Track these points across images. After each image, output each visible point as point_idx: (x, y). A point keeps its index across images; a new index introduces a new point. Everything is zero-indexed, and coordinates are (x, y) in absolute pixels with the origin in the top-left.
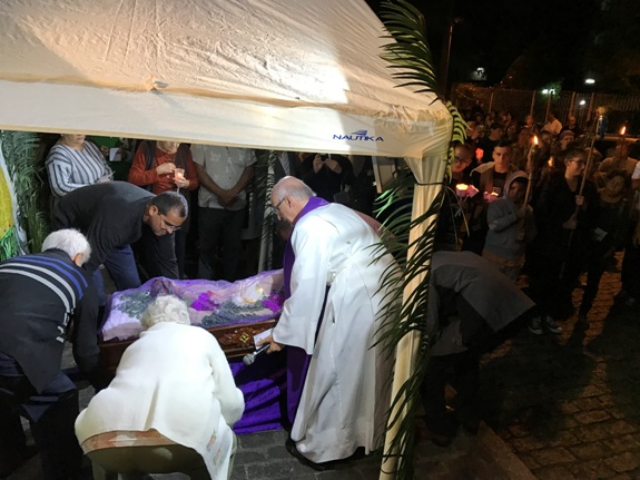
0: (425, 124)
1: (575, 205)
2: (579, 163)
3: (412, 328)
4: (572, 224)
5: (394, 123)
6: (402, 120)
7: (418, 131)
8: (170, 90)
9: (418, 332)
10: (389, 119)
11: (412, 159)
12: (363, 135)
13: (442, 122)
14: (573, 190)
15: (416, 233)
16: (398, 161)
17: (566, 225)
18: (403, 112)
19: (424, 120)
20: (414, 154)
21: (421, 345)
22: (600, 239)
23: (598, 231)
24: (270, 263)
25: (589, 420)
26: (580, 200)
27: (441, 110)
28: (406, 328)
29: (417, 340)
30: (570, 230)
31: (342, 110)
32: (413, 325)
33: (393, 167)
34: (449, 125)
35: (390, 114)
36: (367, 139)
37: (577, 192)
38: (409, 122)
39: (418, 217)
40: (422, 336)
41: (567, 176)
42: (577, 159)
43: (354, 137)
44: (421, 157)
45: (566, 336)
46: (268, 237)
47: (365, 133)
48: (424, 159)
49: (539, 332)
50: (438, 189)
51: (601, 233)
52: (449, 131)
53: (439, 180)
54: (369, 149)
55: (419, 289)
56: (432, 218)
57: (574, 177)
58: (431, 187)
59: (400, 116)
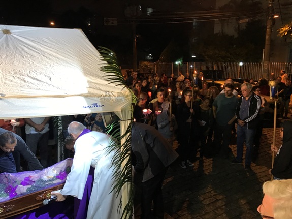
0: (121, 98)
1: (190, 112)
2: (190, 96)
3: (126, 181)
4: (190, 120)
5: (108, 99)
6: (111, 97)
7: (118, 101)
8: (7, 97)
9: (129, 183)
10: (106, 98)
11: (117, 112)
12: (95, 105)
13: (128, 96)
14: (189, 107)
15: (123, 141)
16: (112, 113)
17: (188, 121)
18: (111, 94)
19: (120, 96)
20: (118, 110)
21: (131, 187)
22: (204, 125)
23: (203, 122)
24: (63, 156)
25: (208, 202)
26: (192, 111)
27: (126, 91)
28: (124, 182)
29: (129, 186)
30: (189, 123)
31: (86, 96)
32: (127, 180)
33: (110, 116)
34: (130, 97)
35: (106, 95)
36: (97, 106)
37: (190, 108)
38: (114, 97)
39: (123, 134)
40: (131, 184)
41: (186, 101)
42: (189, 94)
43: (92, 106)
44: (121, 111)
45: (196, 167)
46: (61, 144)
47: (96, 104)
48: (122, 111)
49: (185, 167)
50: (129, 122)
51: (204, 123)
52: (130, 99)
53: (130, 118)
54: (99, 110)
55: (127, 164)
56: (129, 134)
57: (189, 101)
58: (127, 122)
59: (110, 96)
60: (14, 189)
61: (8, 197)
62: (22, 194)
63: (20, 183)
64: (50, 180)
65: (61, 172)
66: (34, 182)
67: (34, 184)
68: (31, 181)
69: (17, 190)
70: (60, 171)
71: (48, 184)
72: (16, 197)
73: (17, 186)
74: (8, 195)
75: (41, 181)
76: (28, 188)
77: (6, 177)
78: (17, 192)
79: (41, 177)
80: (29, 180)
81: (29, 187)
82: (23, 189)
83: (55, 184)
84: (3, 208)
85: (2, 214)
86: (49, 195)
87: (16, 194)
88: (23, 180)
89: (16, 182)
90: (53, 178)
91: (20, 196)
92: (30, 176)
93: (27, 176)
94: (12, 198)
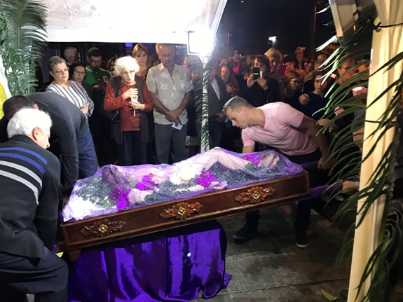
33: (355, 7)
58: (397, 28)
60: (125, 195)
61: (115, 207)
62: (137, 204)
63: (134, 185)
64: (184, 185)
65: (203, 172)
66: (157, 185)
67: (158, 190)
68: (153, 184)
69: (130, 196)
70: (201, 170)
71: (180, 190)
72: (127, 208)
73: (130, 190)
74: (115, 204)
75: (169, 184)
76: (147, 196)
77: (112, 172)
78: (130, 200)
79: (168, 177)
80: (149, 181)
81: (149, 193)
82: (139, 196)
83: (193, 193)
84: (107, 225)
85: (105, 234)
86: (182, 211)
87: (128, 203)
88: (140, 180)
89: (127, 182)
90: (190, 181)
91: (135, 207)
92: (151, 174)
93: (147, 174)
94: (122, 209)
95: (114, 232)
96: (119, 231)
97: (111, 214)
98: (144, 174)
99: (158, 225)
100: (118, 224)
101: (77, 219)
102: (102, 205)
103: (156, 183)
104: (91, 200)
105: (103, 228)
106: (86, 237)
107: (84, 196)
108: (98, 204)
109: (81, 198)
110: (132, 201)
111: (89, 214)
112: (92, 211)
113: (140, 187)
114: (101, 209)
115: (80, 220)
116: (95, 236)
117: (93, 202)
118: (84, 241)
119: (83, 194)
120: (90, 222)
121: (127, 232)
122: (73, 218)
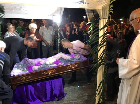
15: (101, 33)
29: (104, 68)
33: (93, 14)
36: (84, 3)
39: (101, 28)
47: (83, 1)
48: (102, 9)
53: (107, 17)
54: (85, 7)
56: (106, 28)
58: (105, 19)
60: (31, 68)
61: (28, 71)
62: (35, 70)
63: (34, 65)
64: (50, 64)
65: (56, 60)
66: (42, 64)
67: (42, 66)
68: (40, 64)
69: (33, 68)
70: (56, 59)
71: (49, 66)
72: (32, 72)
73: (33, 66)
74: (28, 70)
75: (46, 64)
76: (38, 68)
77: (27, 61)
78: (33, 69)
79: (45, 62)
80: (39, 63)
81: (39, 67)
82: (36, 68)
83: (53, 67)
84: (25, 77)
85: (25, 80)
86: (50, 72)
87: (32, 70)
88: (36, 63)
89: (32, 64)
90: (52, 63)
91: (34, 71)
92: (40, 61)
93: (38, 61)
94: (30, 72)
95: (28, 79)
96: (29, 79)
97: (27, 74)
98: (37, 61)
99: (42, 77)
100: (29, 77)
101: (15, 75)
102: (23, 71)
103: (41, 64)
104: (20, 69)
105: (24, 78)
106: (18, 81)
107: (18, 68)
108: (22, 70)
109: (17, 69)
110: (33, 70)
111: (19, 74)
112: (20, 73)
113: (36, 65)
114: (23, 72)
115: (16, 76)
116: (21, 81)
117: (21, 70)
118: (18, 83)
119: (17, 68)
120: (20, 76)
121: (32, 79)
122: (14, 75)
